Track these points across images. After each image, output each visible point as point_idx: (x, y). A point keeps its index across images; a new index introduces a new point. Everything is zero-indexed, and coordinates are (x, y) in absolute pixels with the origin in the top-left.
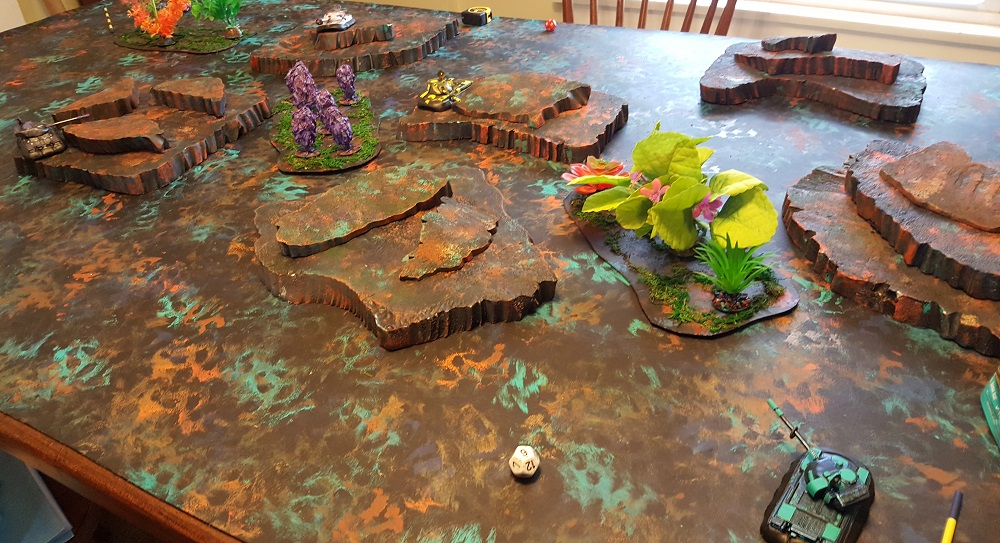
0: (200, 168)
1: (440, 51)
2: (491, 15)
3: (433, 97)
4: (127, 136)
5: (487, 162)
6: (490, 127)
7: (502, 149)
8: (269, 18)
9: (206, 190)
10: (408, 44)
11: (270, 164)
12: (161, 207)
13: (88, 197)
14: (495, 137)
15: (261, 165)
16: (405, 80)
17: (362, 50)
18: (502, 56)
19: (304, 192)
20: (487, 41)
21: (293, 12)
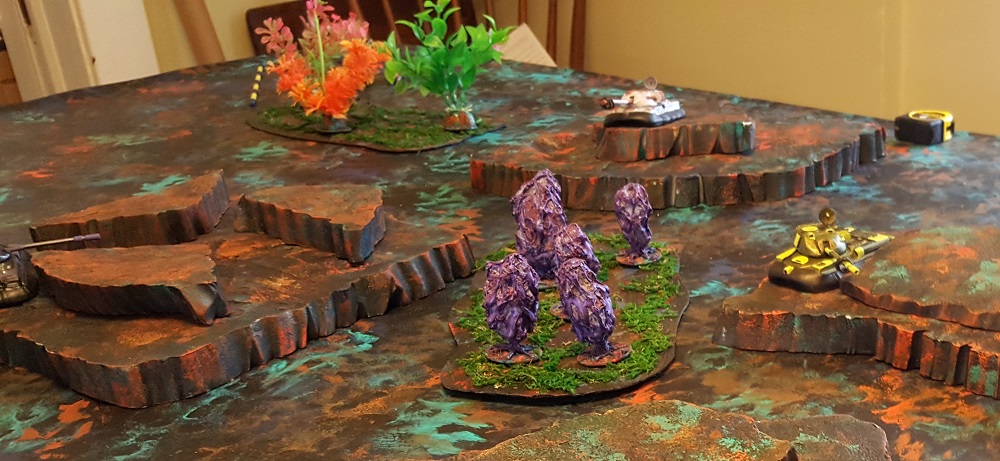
0: (284, 363)
1: (843, 183)
2: (952, 128)
3: (803, 260)
4: (140, 281)
5: (900, 411)
6: (918, 335)
7: (940, 384)
8: (538, 104)
9: (276, 413)
10: (780, 162)
11: (428, 369)
12: (165, 443)
13: (33, 402)
14: (927, 357)
15: (409, 369)
16: (760, 229)
17: (687, 167)
18: (963, 200)
19: (477, 438)
20: (938, 172)
21: (585, 98)
